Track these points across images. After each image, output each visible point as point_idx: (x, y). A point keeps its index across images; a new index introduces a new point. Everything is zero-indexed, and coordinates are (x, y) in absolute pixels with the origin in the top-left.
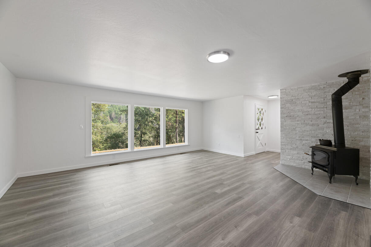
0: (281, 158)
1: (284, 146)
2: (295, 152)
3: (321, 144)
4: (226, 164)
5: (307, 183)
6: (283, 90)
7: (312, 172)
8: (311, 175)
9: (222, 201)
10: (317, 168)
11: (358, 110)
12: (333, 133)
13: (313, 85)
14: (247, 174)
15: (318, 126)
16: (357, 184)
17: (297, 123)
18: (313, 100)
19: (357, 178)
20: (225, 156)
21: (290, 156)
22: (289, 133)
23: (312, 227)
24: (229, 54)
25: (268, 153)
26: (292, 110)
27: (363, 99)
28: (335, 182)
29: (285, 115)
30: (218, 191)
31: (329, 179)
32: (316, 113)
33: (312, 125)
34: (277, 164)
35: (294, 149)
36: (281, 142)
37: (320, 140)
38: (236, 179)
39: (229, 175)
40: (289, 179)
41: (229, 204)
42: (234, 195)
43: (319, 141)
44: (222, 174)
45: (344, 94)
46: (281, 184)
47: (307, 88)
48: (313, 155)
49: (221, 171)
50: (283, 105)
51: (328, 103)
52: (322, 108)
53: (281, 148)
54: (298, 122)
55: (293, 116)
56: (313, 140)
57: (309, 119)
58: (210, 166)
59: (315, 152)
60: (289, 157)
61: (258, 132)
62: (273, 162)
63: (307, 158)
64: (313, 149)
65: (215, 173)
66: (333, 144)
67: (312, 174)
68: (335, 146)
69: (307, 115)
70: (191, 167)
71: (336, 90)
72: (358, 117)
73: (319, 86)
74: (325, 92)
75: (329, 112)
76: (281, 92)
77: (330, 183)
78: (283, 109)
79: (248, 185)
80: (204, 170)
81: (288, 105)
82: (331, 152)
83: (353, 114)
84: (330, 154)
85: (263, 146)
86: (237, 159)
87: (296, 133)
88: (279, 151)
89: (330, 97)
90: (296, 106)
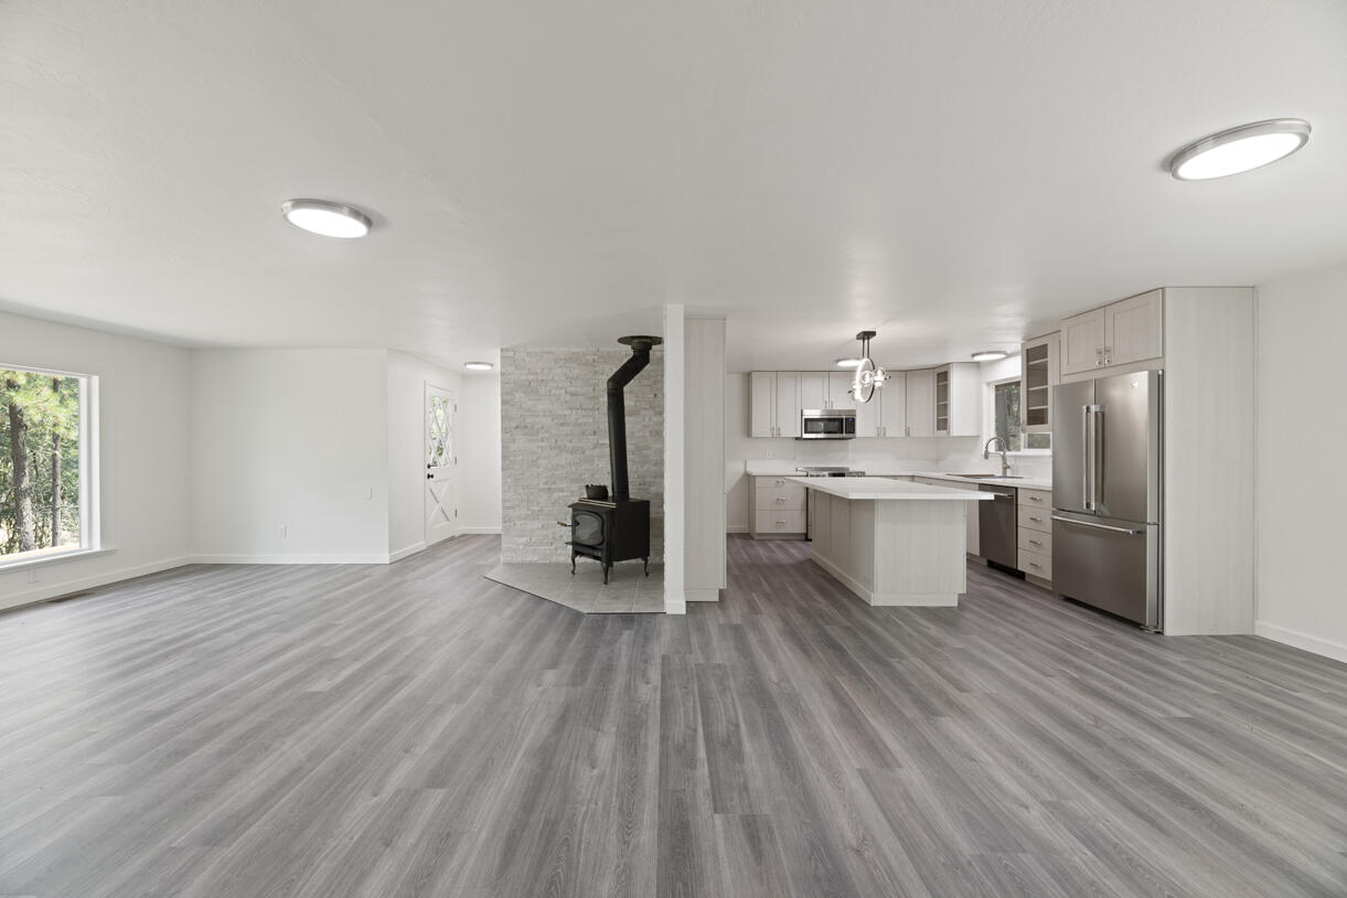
0: (503, 546)
1: (511, 512)
2: (537, 524)
3: (589, 498)
4: (325, 598)
5: (564, 596)
6: (507, 350)
7: (572, 568)
8: (571, 575)
9: (343, 710)
10: (582, 554)
11: (647, 419)
12: (609, 470)
13: (572, 350)
14: (409, 612)
15: (583, 453)
16: (647, 575)
17: (542, 447)
18: (573, 389)
19: (646, 561)
20: (313, 571)
21: (524, 536)
22: (523, 474)
23: (578, 678)
24: (368, 222)
25: (465, 538)
26: (529, 410)
27: (655, 395)
28: (612, 581)
29: (514, 425)
30: (321, 685)
31: (603, 576)
32: (580, 421)
33: (573, 451)
34: (492, 567)
35: (534, 516)
36: (504, 501)
37: (587, 487)
38: (375, 633)
39: (346, 628)
40: (525, 596)
41: (369, 707)
42: (381, 678)
43: (585, 491)
44: (319, 631)
45: (626, 383)
46: (509, 611)
47: (562, 356)
48: (575, 523)
49: (315, 624)
50: (507, 394)
51: (601, 400)
52: (589, 410)
53: (504, 518)
54: (543, 444)
55: (532, 428)
56: (575, 487)
57: (567, 435)
58: (257, 618)
59: (578, 518)
60: (524, 540)
61: (432, 476)
62: (482, 563)
63: (561, 536)
64: (574, 510)
65: (287, 638)
66: (610, 494)
67: (573, 572)
68: (613, 499)
69: (562, 424)
70: (154, 643)
71: (615, 370)
72: (648, 434)
73: (585, 355)
74: (596, 373)
75: (603, 421)
76: (503, 358)
77: (606, 583)
78: (507, 407)
79: (422, 640)
80: (233, 637)
81: (519, 396)
82: (606, 513)
83: (640, 427)
84: (604, 517)
85: (448, 520)
86: (366, 573)
87: (538, 474)
88: (497, 528)
89: (605, 386)
90: (539, 400)
